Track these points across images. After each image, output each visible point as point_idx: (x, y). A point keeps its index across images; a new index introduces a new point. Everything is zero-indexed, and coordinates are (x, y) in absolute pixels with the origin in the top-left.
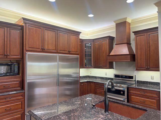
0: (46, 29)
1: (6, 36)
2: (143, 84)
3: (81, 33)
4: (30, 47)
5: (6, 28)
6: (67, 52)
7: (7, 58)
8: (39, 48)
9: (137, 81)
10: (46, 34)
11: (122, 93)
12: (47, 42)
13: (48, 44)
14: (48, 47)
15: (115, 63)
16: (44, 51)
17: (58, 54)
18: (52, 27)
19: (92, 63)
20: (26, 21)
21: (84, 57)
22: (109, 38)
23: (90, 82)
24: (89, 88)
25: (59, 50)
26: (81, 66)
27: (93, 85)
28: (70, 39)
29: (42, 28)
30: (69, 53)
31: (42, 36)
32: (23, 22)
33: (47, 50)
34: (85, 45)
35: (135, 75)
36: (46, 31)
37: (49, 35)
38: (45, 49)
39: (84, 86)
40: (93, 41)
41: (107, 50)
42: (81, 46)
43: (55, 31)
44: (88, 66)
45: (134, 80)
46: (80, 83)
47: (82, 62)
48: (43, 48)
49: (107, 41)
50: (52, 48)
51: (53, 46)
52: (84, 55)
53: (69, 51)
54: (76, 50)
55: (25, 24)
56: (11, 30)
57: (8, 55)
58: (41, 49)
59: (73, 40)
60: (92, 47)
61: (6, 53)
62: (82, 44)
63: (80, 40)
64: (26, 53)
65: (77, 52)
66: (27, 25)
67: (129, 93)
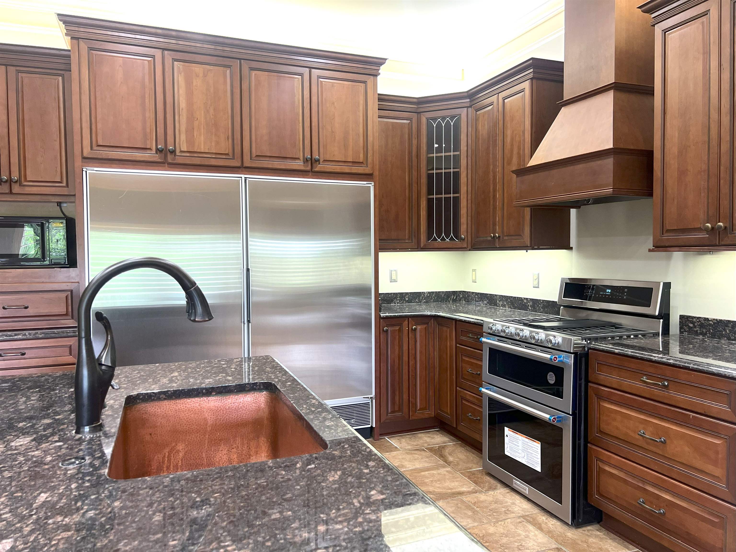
0: (179, 56)
1: (3, 101)
2: (713, 336)
3: (381, 62)
4: (99, 146)
6: (299, 165)
7: (11, 193)
8: (146, 149)
9: (682, 317)
10: (180, 79)
11: (551, 378)
12: (184, 120)
13: (190, 131)
14: (190, 141)
15: (579, 217)
16: (169, 160)
17: (243, 176)
18: (209, 42)
19: (463, 220)
20: (77, 29)
21: (422, 194)
22: (532, 70)
23: (440, 319)
24: (437, 348)
25: (254, 155)
26: (405, 240)
27: (448, 336)
28: (314, 99)
29: (158, 53)
30: (309, 168)
31: (159, 89)
32: (67, 35)
33: (188, 155)
34: (429, 127)
35: (662, 284)
36: (179, 68)
37: (197, 82)
38: (178, 153)
39: (405, 339)
40: (468, 100)
41: (524, 140)
42: (406, 136)
43: (227, 62)
44: (443, 239)
45: (657, 314)
46: (379, 318)
47: (410, 218)
48: (168, 146)
49: (523, 90)
50: (213, 144)
51: (216, 135)
52: (424, 181)
53: (313, 161)
54: (350, 153)
55: (75, 41)
56: (24, 75)
57: (16, 182)
58: (154, 151)
59: (333, 103)
60: (463, 137)
61: (8, 174)
62: (410, 125)
63: (380, 100)
64: (84, 170)
65: (362, 163)
66: (84, 46)
67: (590, 384)
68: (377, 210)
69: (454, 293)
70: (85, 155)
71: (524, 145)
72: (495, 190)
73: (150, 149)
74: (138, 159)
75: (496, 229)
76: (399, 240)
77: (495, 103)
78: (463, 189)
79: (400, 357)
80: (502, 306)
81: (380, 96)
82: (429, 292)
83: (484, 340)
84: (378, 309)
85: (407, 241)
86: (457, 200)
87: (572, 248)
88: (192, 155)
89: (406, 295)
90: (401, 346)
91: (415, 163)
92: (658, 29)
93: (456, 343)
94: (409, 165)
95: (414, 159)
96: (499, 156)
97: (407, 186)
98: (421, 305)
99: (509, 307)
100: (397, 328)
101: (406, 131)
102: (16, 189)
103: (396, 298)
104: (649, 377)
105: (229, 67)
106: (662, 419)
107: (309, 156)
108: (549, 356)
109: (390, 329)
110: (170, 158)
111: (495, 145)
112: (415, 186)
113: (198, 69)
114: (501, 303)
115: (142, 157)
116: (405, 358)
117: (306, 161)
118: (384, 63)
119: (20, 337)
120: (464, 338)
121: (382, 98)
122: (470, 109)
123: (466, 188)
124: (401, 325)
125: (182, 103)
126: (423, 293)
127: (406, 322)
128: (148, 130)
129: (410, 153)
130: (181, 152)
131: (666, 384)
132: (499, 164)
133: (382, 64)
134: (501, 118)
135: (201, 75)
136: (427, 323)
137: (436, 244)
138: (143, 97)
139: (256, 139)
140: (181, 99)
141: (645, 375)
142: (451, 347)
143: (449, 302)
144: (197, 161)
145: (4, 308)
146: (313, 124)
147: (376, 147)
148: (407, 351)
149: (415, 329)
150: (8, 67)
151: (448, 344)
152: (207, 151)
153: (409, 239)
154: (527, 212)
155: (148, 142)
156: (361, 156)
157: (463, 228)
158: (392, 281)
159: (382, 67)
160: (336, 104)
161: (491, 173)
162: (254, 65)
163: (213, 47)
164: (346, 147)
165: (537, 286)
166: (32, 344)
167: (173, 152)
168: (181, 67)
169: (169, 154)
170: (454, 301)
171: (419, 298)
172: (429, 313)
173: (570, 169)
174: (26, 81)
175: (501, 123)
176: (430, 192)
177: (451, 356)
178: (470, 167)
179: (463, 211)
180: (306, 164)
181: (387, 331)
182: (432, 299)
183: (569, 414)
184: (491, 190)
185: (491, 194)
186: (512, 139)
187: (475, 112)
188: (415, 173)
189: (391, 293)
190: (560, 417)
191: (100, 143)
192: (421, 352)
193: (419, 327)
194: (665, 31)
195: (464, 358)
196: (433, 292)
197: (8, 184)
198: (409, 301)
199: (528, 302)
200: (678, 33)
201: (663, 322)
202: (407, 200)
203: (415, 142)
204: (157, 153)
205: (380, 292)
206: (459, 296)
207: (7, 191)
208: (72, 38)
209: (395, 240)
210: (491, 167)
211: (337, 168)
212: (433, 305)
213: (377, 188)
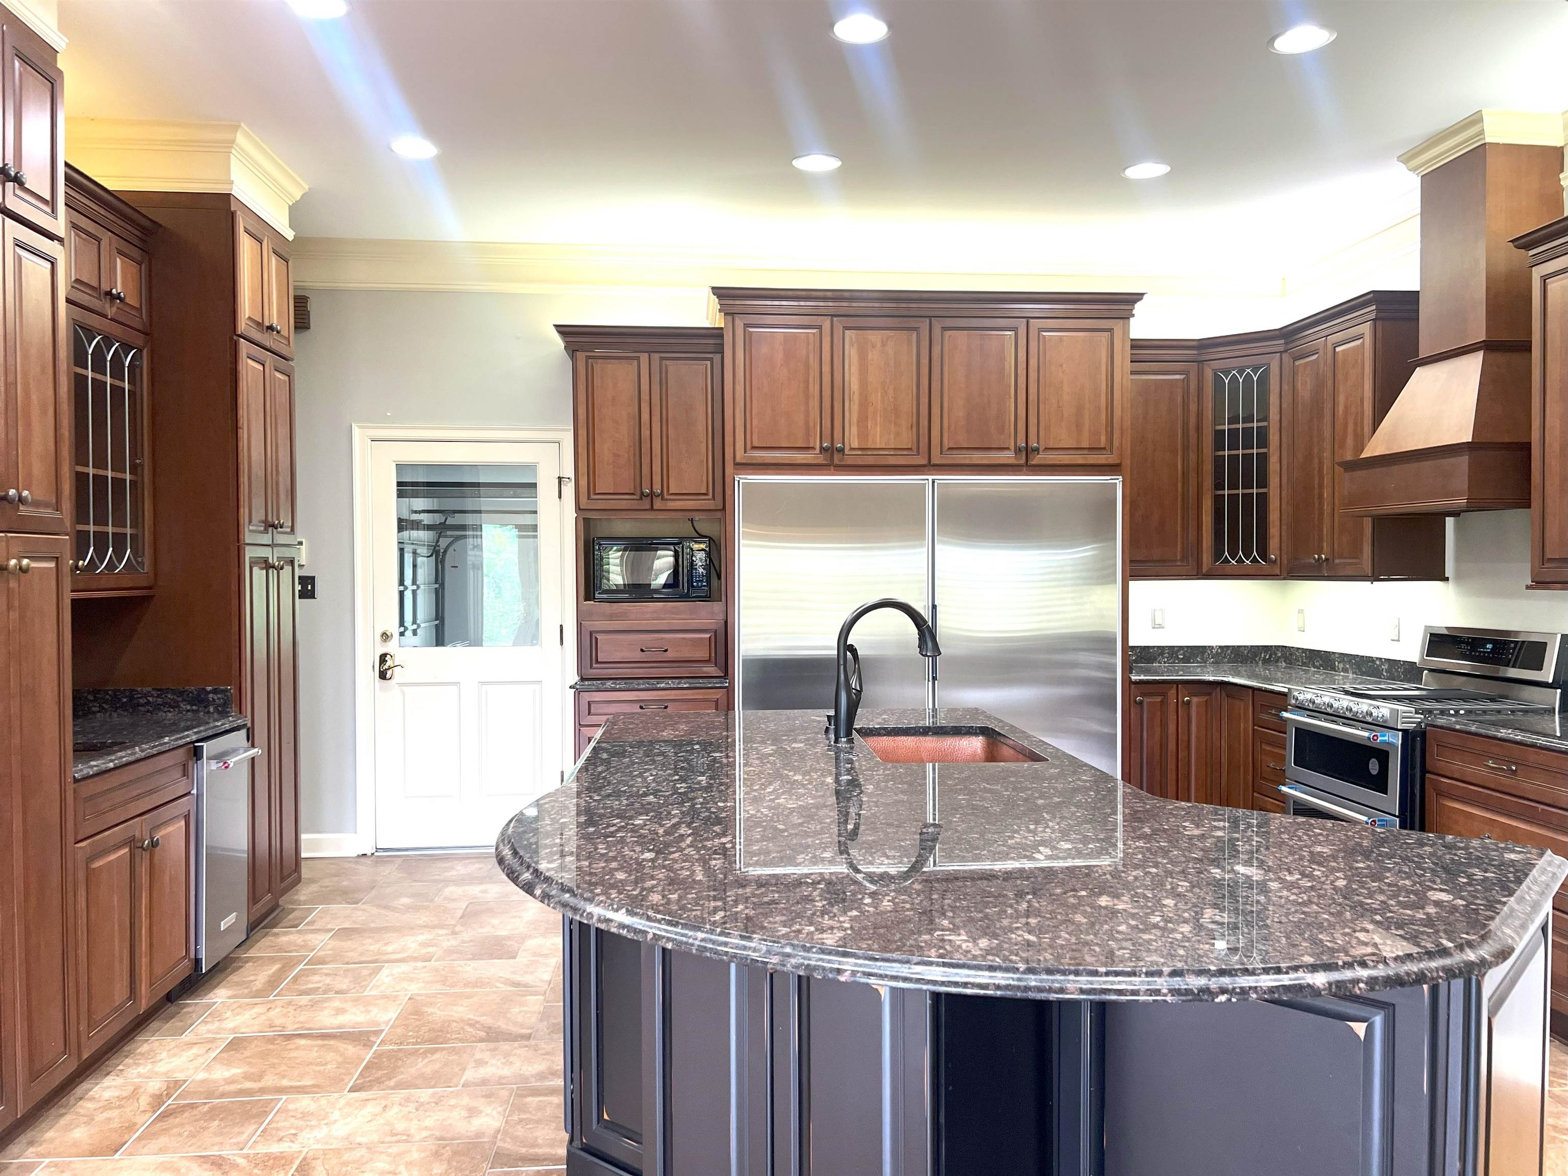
0: (851, 322)
1: (645, 397)
3: (1136, 297)
4: (754, 448)
5: (644, 357)
6: (1008, 457)
7: (652, 509)
8: (808, 448)
10: (852, 353)
12: (855, 407)
13: (863, 419)
14: (863, 433)
16: (836, 461)
17: (930, 478)
19: (1274, 531)
20: (731, 302)
21: (1204, 489)
22: (1374, 307)
23: (1230, 687)
24: (1225, 734)
25: (946, 446)
26: (1176, 561)
27: (1242, 712)
28: (1033, 362)
29: (826, 323)
30: (1023, 461)
31: (826, 369)
32: (720, 311)
33: (860, 453)
34: (1218, 382)
35: (1559, 636)
36: (851, 338)
37: (873, 356)
38: (846, 452)
39: (1172, 717)
40: (1282, 341)
41: (1363, 413)
42: (1179, 399)
43: (913, 323)
44: (1240, 561)
45: (1550, 681)
46: (1128, 684)
47: (1185, 528)
48: (835, 443)
49: (1360, 337)
50: (892, 437)
51: (895, 424)
52: (1208, 467)
53: (1028, 451)
54: (1086, 434)
55: (730, 318)
56: (668, 362)
57: (658, 496)
58: (818, 451)
59: (1061, 366)
60: (1274, 400)
61: (649, 487)
62: (1187, 381)
63: (1133, 347)
64: (737, 479)
65: (1104, 448)
66: (739, 323)
67: (1428, 775)
68: (1127, 518)
69: (1266, 648)
70: (738, 460)
71: (1362, 419)
72: (1321, 486)
73: (813, 448)
74: (799, 462)
75: (1322, 548)
76: (1164, 561)
77: (1321, 352)
78: (1274, 480)
79: (1163, 745)
80: (1343, 671)
81: (1134, 342)
82: (1220, 647)
83: (1285, 715)
84: (1128, 668)
85: (1179, 564)
86: (1263, 499)
87: (1447, 579)
88: (865, 453)
89: (1178, 651)
90: (1164, 725)
91: (1193, 441)
92: (1537, 273)
93: (1254, 725)
94: (1183, 445)
95: (1192, 432)
96: (1327, 433)
97: (1180, 479)
98: (1205, 667)
99: (1353, 673)
100: (1158, 699)
101: (1179, 392)
102: (658, 504)
103: (1162, 654)
104: (1496, 760)
105: (916, 329)
106: (1509, 816)
107: (1024, 445)
108: (1366, 734)
109: (1147, 700)
110: (837, 458)
111: (1321, 415)
112: (1192, 477)
113: (875, 337)
114: (1341, 666)
115: (803, 459)
116: (1172, 746)
117: (1018, 450)
118: (1140, 299)
119: (662, 685)
120: (1264, 717)
121: (1137, 345)
122: (1286, 357)
123: (1278, 479)
124: (1164, 695)
125: (854, 384)
126: (1211, 648)
127: (1173, 691)
128: (811, 425)
129: (1185, 424)
130: (852, 449)
131: (1514, 768)
132: (1327, 445)
133: (1135, 301)
134: (1329, 374)
135: (879, 344)
136: (1209, 694)
137: (1227, 569)
138: (807, 382)
139: (949, 426)
140: (852, 379)
141: (1491, 758)
142: (1245, 729)
143: (1257, 663)
144: (870, 461)
145: (642, 650)
146: (1030, 398)
147: (1128, 423)
148: (1175, 736)
149: (1189, 702)
150: (652, 354)
151: (1242, 725)
152: (883, 446)
153: (1182, 560)
154: (1368, 524)
155: (811, 440)
156: (1103, 438)
157: (1274, 543)
158: (1157, 626)
159: (1138, 306)
160: (1064, 366)
161: (1316, 460)
162: (949, 322)
163: (895, 305)
164: (1079, 427)
165: (1396, 638)
166: (677, 695)
167: (841, 450)
168: (854, 337)
169: (835, 452)
170: (1266, 662)
171: (1203, 656)
172: (1211, 678)
173: (1414, 466)
174: (671, 369)
175: (1330, 383)
176: (1219, 485)
177: (1246, 746)
178: (1284, 445)
179: (1274, 516)
180: (1018, 456)
181: (1141, 703)
182: (1225, 657)
183: (1394, 816)
184: (1316, 486)
185: (1316, 491)
186: (1346, 408)
187: (1292, 361)
188: (1193, 456)
189: (1154, 647)
190: (1383, 820)
191: (756, 444)
192: (1198, 738)
193: (1195, 700)
194: (1544, 279)
195: (1264, 747)
196: (1228, 647)
197: (649, 498)
198: (1186, 660)
199: (1382, 663)
200: (1559, 283)
201: (1561, 693)
202: (1179, 499)
203: (1193, 407)
204: (821, 453)
205: (1132, 643)
206: (1276, 654)
207: (648, 507)
208: (726, 314)
209: (1158, 561)
210: (1316, 450)
211: (1066, 458)
212: (1226, 667)
213: (1128, 484)
